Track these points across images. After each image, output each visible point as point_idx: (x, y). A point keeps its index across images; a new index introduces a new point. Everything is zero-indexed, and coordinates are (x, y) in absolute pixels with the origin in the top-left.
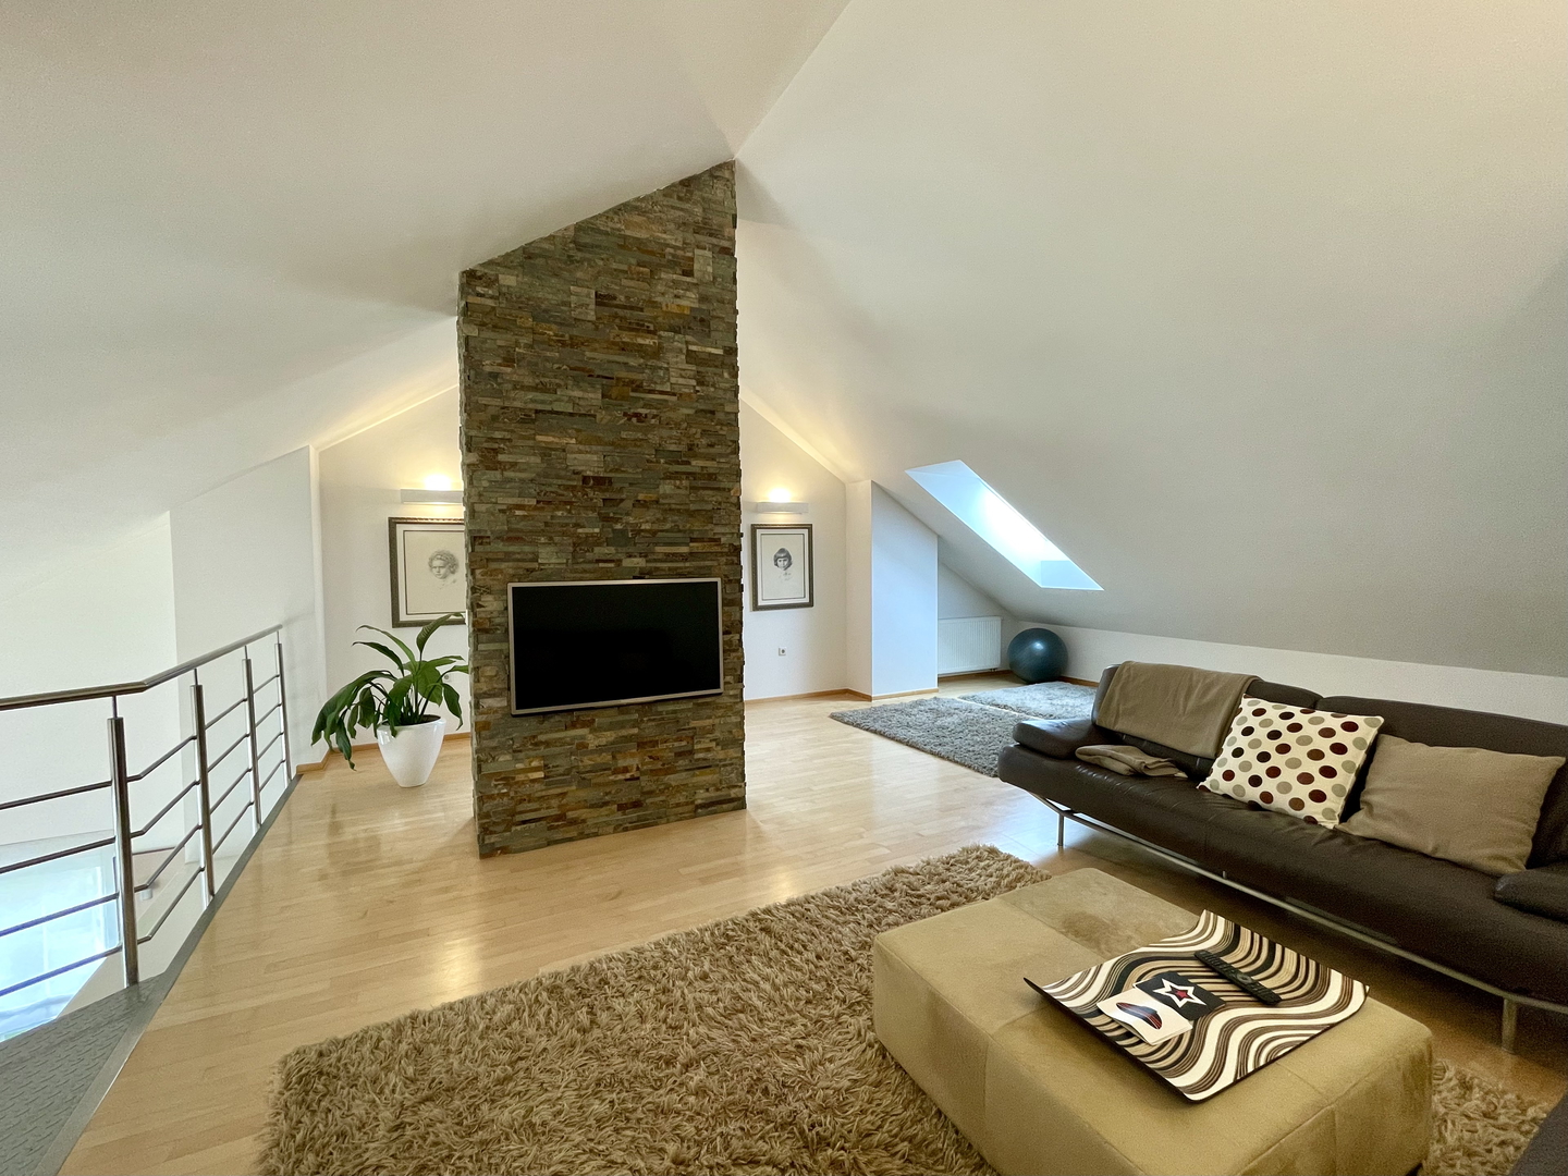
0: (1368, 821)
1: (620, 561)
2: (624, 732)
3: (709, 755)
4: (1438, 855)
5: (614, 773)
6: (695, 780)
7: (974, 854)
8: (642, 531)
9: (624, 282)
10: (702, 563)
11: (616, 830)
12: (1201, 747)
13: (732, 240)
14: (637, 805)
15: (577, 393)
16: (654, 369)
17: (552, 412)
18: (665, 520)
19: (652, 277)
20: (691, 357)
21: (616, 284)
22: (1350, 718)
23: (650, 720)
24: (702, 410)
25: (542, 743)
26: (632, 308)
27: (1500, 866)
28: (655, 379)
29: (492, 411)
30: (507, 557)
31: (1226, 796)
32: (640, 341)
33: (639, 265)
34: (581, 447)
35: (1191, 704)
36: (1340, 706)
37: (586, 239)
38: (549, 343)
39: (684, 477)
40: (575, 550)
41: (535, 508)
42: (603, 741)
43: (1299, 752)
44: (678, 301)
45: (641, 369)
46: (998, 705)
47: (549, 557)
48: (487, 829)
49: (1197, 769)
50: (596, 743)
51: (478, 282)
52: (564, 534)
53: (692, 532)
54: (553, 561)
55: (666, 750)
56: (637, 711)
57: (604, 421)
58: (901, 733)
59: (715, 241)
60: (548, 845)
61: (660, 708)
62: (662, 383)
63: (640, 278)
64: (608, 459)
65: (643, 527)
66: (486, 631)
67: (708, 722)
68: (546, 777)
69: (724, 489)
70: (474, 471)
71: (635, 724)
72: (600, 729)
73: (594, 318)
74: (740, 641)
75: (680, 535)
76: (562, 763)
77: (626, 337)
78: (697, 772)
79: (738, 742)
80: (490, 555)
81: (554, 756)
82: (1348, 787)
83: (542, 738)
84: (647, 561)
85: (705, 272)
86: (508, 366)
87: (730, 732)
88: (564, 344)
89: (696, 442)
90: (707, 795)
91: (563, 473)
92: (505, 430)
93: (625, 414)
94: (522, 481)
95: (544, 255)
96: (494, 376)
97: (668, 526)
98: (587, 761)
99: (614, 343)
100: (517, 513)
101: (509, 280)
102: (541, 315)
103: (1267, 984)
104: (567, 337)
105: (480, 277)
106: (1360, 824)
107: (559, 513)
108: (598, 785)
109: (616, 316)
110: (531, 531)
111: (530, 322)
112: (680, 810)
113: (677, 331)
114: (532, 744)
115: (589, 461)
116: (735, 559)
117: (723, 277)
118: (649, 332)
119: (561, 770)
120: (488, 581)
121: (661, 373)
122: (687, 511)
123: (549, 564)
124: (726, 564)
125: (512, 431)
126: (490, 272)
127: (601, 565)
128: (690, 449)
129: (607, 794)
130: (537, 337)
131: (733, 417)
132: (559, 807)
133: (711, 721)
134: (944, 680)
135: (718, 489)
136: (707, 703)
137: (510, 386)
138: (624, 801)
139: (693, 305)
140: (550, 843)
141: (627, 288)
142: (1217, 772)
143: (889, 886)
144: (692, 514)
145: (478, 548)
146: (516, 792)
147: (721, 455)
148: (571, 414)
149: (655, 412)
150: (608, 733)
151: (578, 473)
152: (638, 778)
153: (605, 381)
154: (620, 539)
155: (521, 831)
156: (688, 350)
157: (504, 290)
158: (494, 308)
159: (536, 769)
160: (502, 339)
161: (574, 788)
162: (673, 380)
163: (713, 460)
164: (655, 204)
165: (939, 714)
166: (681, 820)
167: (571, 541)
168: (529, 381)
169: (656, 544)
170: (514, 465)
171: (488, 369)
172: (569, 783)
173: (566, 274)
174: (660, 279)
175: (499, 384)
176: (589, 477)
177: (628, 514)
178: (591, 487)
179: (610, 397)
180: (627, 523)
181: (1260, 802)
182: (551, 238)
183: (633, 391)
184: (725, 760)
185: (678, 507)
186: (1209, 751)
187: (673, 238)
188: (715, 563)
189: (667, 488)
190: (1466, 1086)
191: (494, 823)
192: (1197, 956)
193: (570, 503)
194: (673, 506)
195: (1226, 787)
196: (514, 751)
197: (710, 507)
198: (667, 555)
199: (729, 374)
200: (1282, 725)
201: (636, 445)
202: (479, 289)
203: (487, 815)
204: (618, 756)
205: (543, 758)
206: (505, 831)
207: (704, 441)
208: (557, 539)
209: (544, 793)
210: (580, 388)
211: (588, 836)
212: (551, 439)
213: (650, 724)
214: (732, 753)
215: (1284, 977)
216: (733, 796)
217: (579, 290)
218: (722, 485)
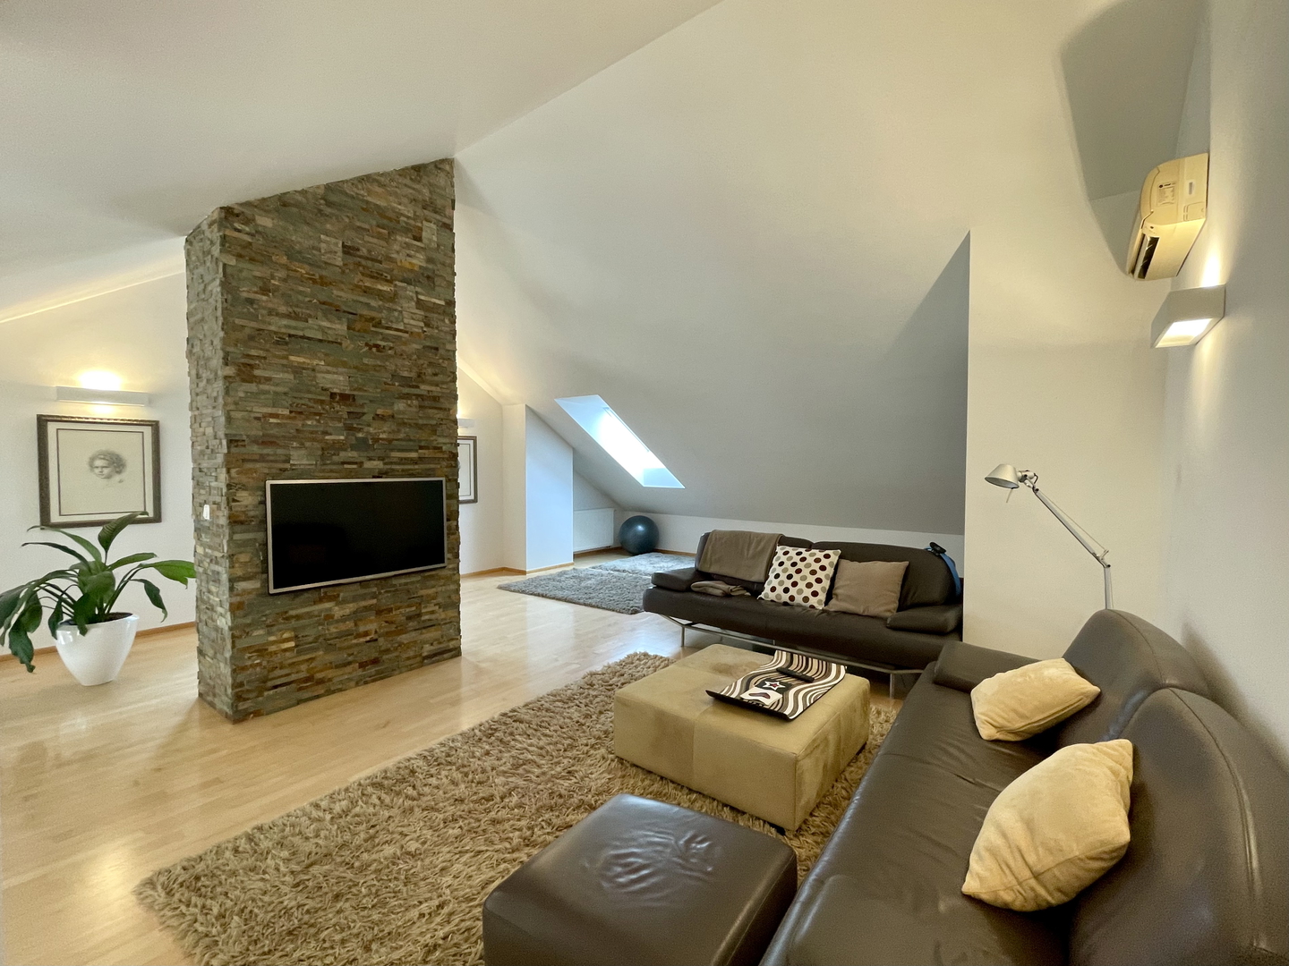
0: (838, 603)
1: (362, 463)
2: (363, 603)
3: (433, 617)
4: (866, 614)
5: (355, 638)
6: (423, 636)
7: (636, 658)
8: (381, 439)
9: (367, 238)
10: (428, 466)
11: (357, 684)
12: (756, 577)
13: (451, 218)
14: (375, 662)
15: (325, 324)
16: (391, 310)
17: (303, 337)
18: (399, 431)
19: (389, 237)
20: (420, 304)
21: (360, 239)
22: (827, 552)
23: (386, 592)
24: (428, 347)
25: (292, 617)
26: (372, 260)
27: (888, 614)
28: (391, 319)
29: (247, 331)
30: (262, 459)
31: (772, 601)
32: (379, 287)
33: (378, 226)
34: (329, 368)
35: (751, 552)
36: (822, 546)
37: (333, 198)
38: (301, 280)
39: (414, 397)
40: (323, 453)
41: (289, 418)
42: (347, 611)
43: (806, 572)
44: (409, 259)
45: (380, 310)
46: (618, 571)
47: (299, 458)
48: (241, 696)
49: (756, 588)
50: (341, 613)
51: (235, 219)
52: (314, 440)
53: (420, 441)
54: (305, 462)
55: (399, 615)
56: (376, 585)
57: (350, 348)
58: (559, 594)
59: (438, 217)
60: (298, 704)
61: (395, 582)
62: (397, 322)
63: (380, 236)
64: (352, 379)
65: (381, 436)
66: (242, 523)
67: (431, 591)
68: (296, 646)
69: (445, 409)
70: (230, 383)
71: (374, 596)
72: (345, 601)
73: (341, 264)
74: (457, 526)
75: (411, 443)
76: (311, 633)
77: (368, 283)
78: (424, 631)
79: (455, 605)
80: (246, 457)
81: (304, 627)
82: (827, 588)
83: (292, 613)
84: (385, 464)
85: (430, 240)
86: (264, 295)
87: (450, 597)
88: (314, 281)
89: (423, 371)
90: (432, 648)
91: (313, 389)
92: (261, 349)
93: (367, 345)
94: (276, 393)
95: (297, 205)
96: (251, 302)
97: (401, 436)
98: (333, 630)
99: (357, 286)
100: (272, 420)
101: (265, 222)
102: (292, 254)
103: (809, 675)
104: (317, 277)
105: (237, 215)
106: (835, 605)
107: (309, 423)
108: (340, 649)
109: (359, 264)
110: (284, 437)
111: (284, 260)
112: (408, 662)
113: (409, 283)
114: (284, 619)
115: (337, 380)
116: (453, 463)
117: (444, 246)
118: (387, 281)
119: (310, 639)
120: (244, 479)
121: (396, 314)
122: (416, 424)
123: (300, 465)
124: (447, 467)
125: (267, 351)
126: (248, 212)
127: (346, 466)
128: (419, 376)
129: (349, 655)
130: (292, 274)
131: (452, 354)
132: (308, 671)
133: (434, 590)
134: (579, 556)
135: (441, 409)
136: (433, 576)
137: (264, 312)
138: (365, 659)
139: (421, 264)
140: (299, 702)
141: (369, 244)
142: (767, 588)
143: (589, 683)
144: (420, 427)
145: (233, 450)
146: (268, 662)
147: (443, 383)
148: (320, 341)
149: (391, 345)
150: (351, 605)
151: (326, 390)
152: (376, 640)
153: (350, 316)
154: (362, 445)
155: (273, 695)
156: (417, 298)
157: (260, 229)
158: (250, 244)
159: (288, 640)
160: (258, 271)
161: (321, 653)
162: (406, 321)
163: (437, 385)
164: (392, 180)
165: (581, 580)
166: (411, 670)
167: (319, 446)
168: (283, 309)
169: (392, 450)
170: (268, 380)
171: (245, 295)
172: (316, 649)
173: (317, 224)
174: (396, 240)
175: (255, 309)
176: (335, 394)
177: (369, 425)
178: (338, 402)
179: (354, 330)
180: (368, 433)
181: (789, 601)
182: (303, 192)
183: (373, 326)
184: (445, 619)
185: (410, 421)
186: (762, 578)
187: (407, 210)
188: (439, 466)
189: (400, 406)
190: (879, 713)
191: (248, 691)
192: (778, 670)
193: (320, 414)
194: (406, 421)
195: (772, 596)
196: (268, 626)
197: (434, 422)
198: (401, 459)
199: (449, 320)
200: (797, 559)
201: (375, 370)
202: (236, 225)
203: (241, 684)
204: (359, 623)
205: (294, 629)
206: (258, 697)
207: (430, 371)
208: (308, 444)
209: (294, 660)
210: (328, 320)
211: (334, 692)
212: (301, 360)
213: (386, 595)
214: (451, 613)
215: (814, 671)
216: (451, 647)
217: (328, 239)
218: (443, 406)
